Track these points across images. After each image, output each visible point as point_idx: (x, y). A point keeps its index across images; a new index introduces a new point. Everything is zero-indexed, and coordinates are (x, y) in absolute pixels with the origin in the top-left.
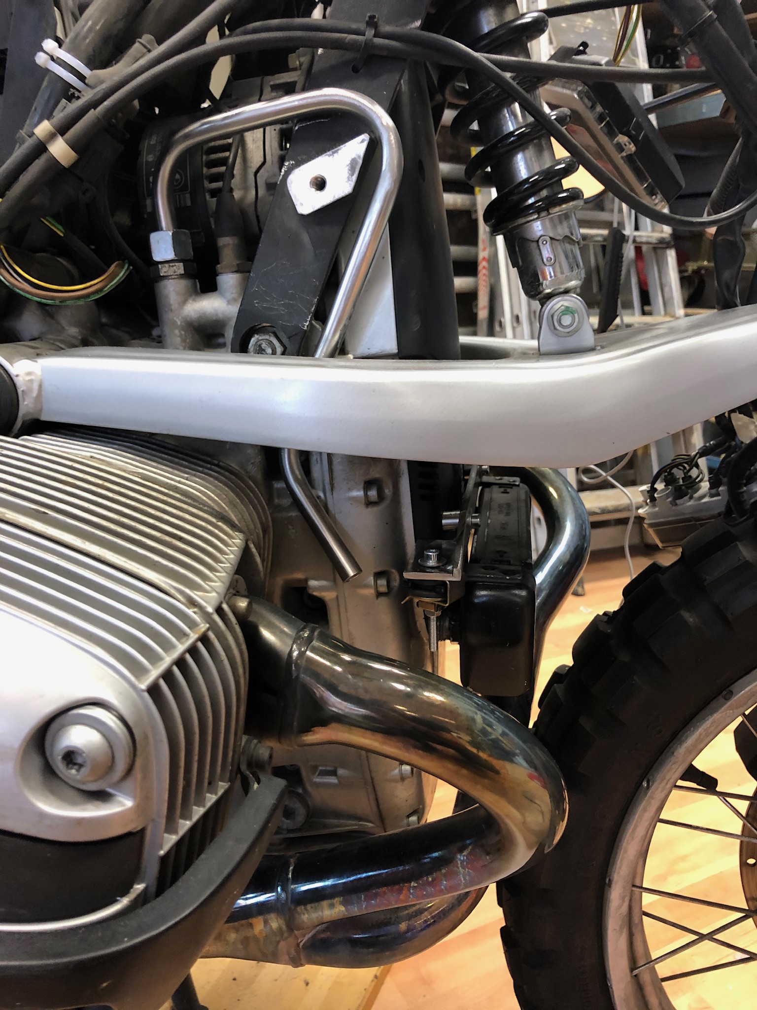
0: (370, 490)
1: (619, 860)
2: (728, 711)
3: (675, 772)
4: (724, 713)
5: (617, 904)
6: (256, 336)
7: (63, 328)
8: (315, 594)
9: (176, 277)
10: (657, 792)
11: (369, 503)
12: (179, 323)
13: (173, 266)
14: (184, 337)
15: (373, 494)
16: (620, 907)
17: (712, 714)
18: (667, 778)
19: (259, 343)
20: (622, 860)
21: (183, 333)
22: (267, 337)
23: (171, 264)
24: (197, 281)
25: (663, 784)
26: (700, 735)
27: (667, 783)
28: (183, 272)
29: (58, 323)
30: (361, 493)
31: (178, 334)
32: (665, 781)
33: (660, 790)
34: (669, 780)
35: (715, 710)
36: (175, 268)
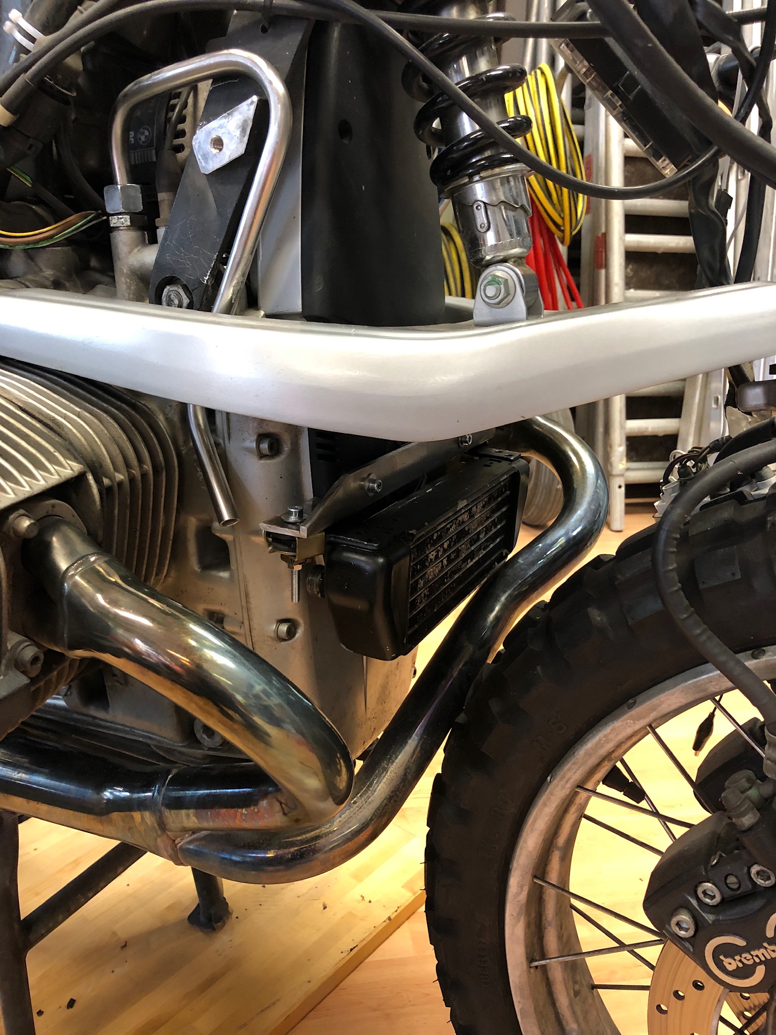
0: (262, 443)
1: (519, 849)
2: (629, 721)
3: (575, 773)
4: (624, 723)
5: (515, 891)
6: (168, 287)
7: (41, 270)
8: (218, 535)
9: (124, 228)
10: (557, 789)
11: (262, 456)
12: (125, 271)
13: (121, 218)
14: (128, 284)
15: (265, 446)
16: (518, 894)
17: (612, 720)
18: (567, 777)
19: (169, 294)
20: (521, 849)
21: (128, 281)
22: (175, 288)
23: (120, 217)
24: (146, 232)
25: (562, 783)
26: (600, 740)
27: (567, 782)
28: (129, 224)
29: (36, 265)
30: (254, 445)
31: (124, 282)
32: (565, 780)
33: (559, 788)
34: (569, 780)
35: (616, 718)
36: (123, 220)
